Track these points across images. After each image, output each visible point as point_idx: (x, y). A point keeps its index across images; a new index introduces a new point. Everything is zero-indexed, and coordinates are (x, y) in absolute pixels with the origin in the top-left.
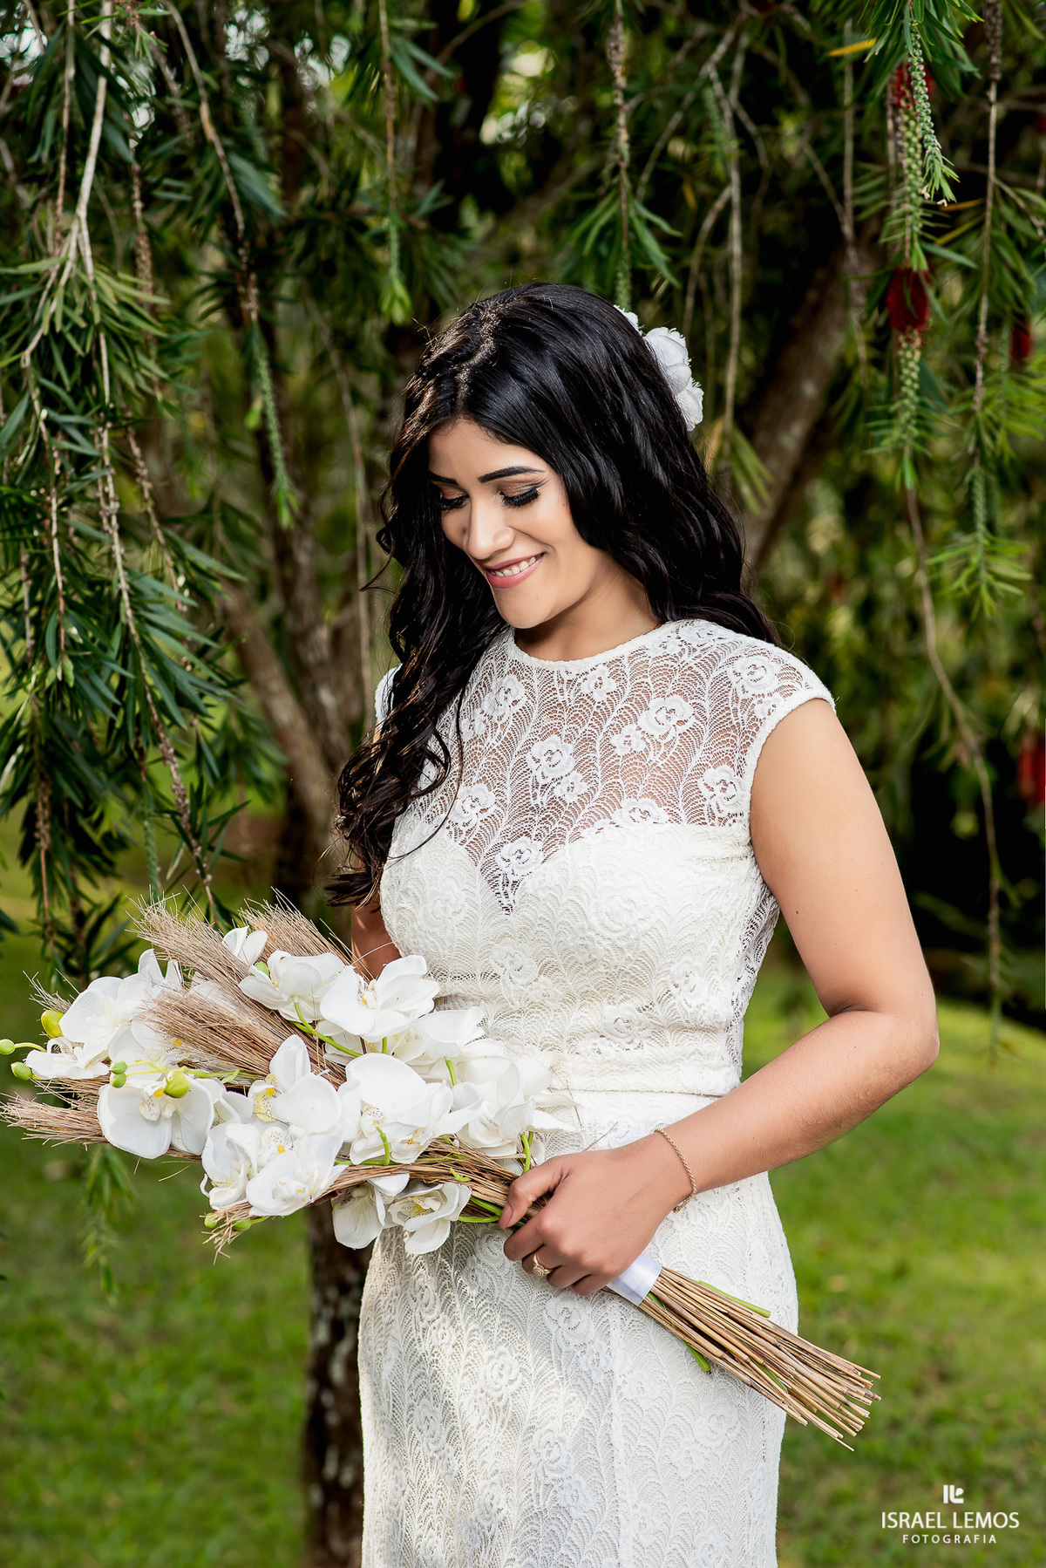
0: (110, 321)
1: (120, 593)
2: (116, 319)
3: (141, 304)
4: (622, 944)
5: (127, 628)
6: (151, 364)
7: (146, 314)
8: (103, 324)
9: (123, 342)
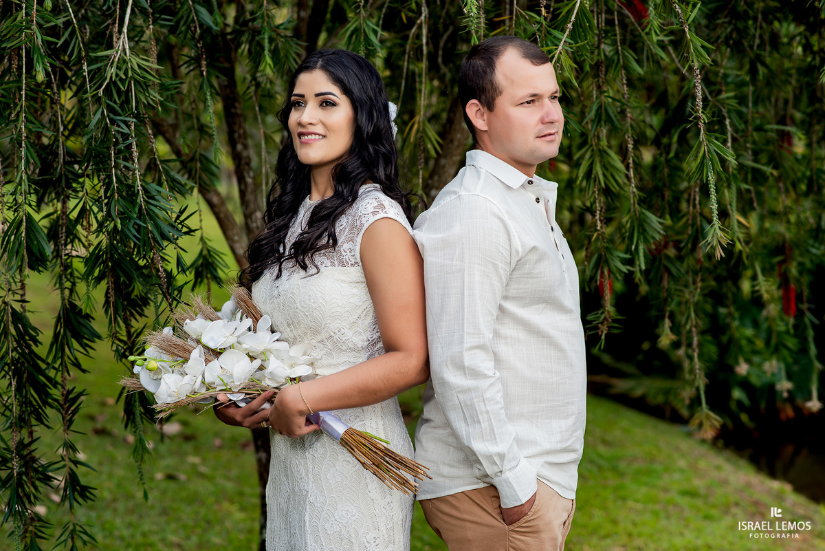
0: (136, 76)
1: (138, 191)
2: (139, 75)
3: (151, 69)
4: (307, 314)
5: (141, 206)
6: (156, 95)
7: (154, 74)
8: (132, 77)
9: (144, 86)
